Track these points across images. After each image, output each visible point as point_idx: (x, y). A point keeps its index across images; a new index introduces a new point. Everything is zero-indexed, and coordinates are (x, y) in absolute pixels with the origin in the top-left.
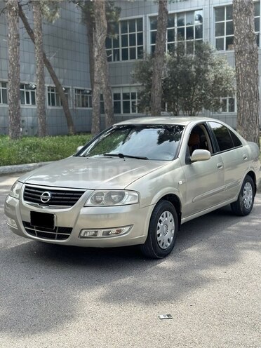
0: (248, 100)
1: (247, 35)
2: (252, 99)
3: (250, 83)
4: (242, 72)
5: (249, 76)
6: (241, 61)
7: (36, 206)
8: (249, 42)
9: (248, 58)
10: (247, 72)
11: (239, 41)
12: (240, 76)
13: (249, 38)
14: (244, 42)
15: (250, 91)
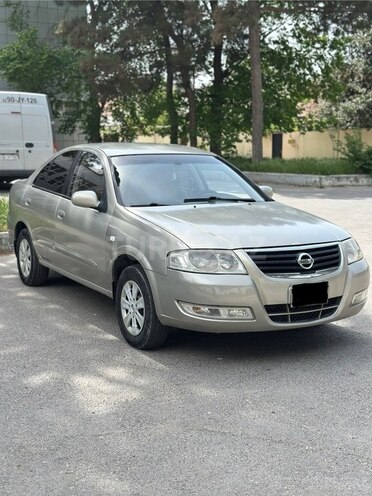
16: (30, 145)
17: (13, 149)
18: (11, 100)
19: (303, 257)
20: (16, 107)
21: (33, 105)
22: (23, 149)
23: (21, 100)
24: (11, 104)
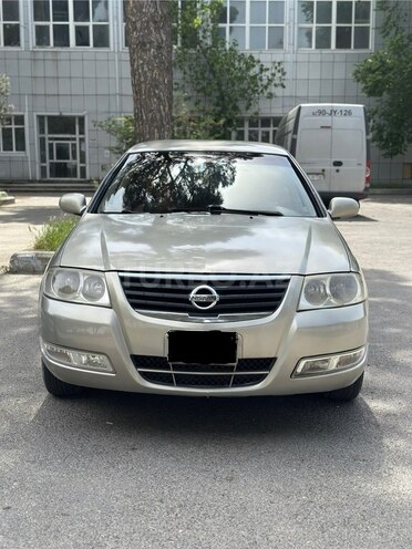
0: (157, 127)
1: (153, 16)
2: (163, 125)
3: (159, 98)
4: (146, 78)
5: (157, 87)
6: (144, 60)
7: (183, 319)
8: (155, 29)
9: (155, 57)
10: (154, 79)
11: (138, 25)
12: (143, 86)
13: (155, 22)
14: (148, 27)
15: (159, 111)
16: (338, 164)
17: (318, 168)
18: (322, 112)
19: (200, 292)
20: (326, 120)
21: (348, 118)
22: (330, 168)
23: (333, 112)
24: (321, 118)
